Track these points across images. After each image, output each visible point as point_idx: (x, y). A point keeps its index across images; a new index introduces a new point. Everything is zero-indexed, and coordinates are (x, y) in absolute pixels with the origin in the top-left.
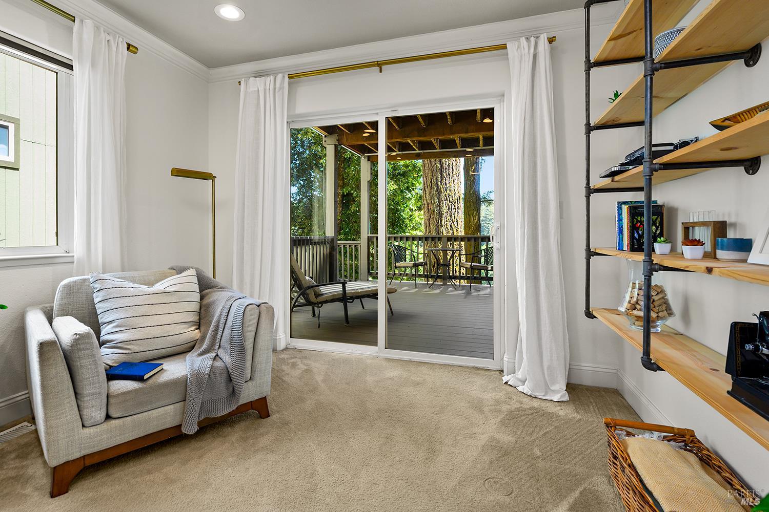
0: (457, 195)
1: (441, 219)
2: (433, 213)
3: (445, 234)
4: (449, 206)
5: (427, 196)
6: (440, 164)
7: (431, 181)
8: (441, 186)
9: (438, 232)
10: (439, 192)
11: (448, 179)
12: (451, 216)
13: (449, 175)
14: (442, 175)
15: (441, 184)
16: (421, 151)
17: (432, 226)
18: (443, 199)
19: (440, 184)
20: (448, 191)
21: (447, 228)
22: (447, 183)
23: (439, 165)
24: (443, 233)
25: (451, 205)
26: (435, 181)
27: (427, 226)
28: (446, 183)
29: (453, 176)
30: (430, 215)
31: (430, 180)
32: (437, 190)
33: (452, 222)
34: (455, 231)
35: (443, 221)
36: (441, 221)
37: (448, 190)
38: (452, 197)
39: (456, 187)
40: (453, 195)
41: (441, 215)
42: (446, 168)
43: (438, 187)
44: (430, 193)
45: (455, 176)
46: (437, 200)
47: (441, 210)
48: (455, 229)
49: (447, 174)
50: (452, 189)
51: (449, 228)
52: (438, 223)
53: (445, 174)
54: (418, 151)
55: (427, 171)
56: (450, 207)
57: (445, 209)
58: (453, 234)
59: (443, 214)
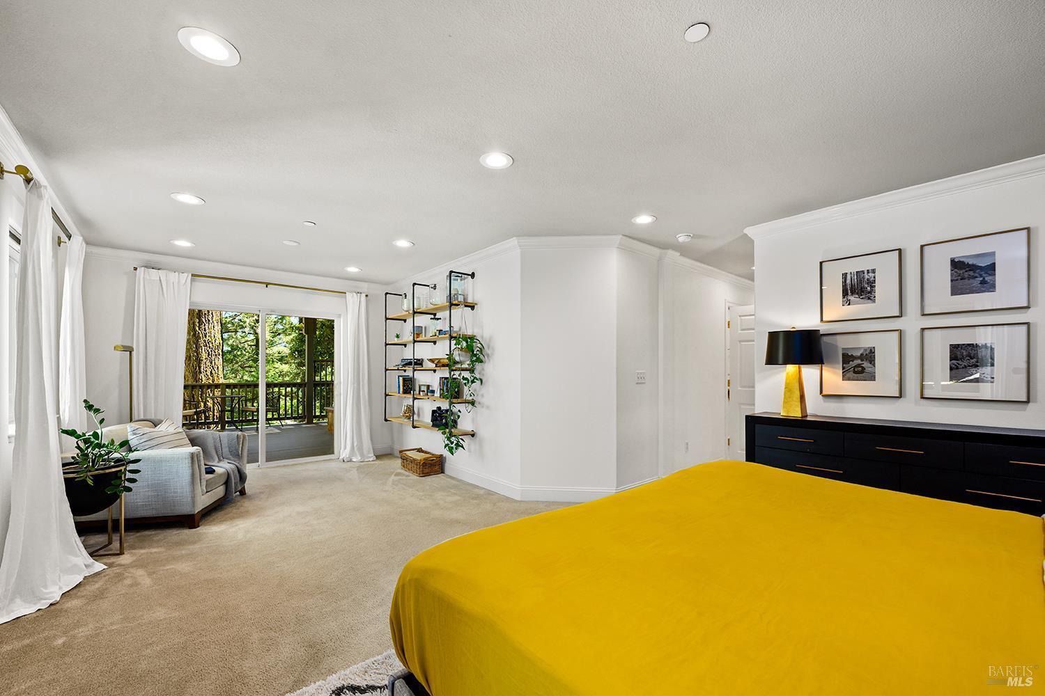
0: (218, 342)
1: (199, 365)
2: (189, 359)
3: (204, 381)
4: (209, 352)
8: (199, 331)
9: (196, 379)
10: (197, 338)
11: (208, 324)
12: (211, 363)
13: (209, 321)
14: (200, 320)
17: (188, 372)
18: (201, 345)
19: (197, 329)
20: (207, 337)
21: (206, 374)
22: (207, 328)
24: (201, 380)
25: (211, 351)
26: (192, 325)
28: (205, 329)
32: (195, 335)
33: (212, 368)
34: (216, 378)
35: (202, 368)
36: (200, 367)
40: (214, 342)
41: (199, 361)
42: (205, 314)
45: (215, 322)
46: (194, 346)
47: (200, 356)
48: (215, 376)
50: (212, 335)
51: (209, 374)
52: (197, 369)
53: (204, 320)
57: (204, 355)
58: (213, 381)
59: (202, 360)
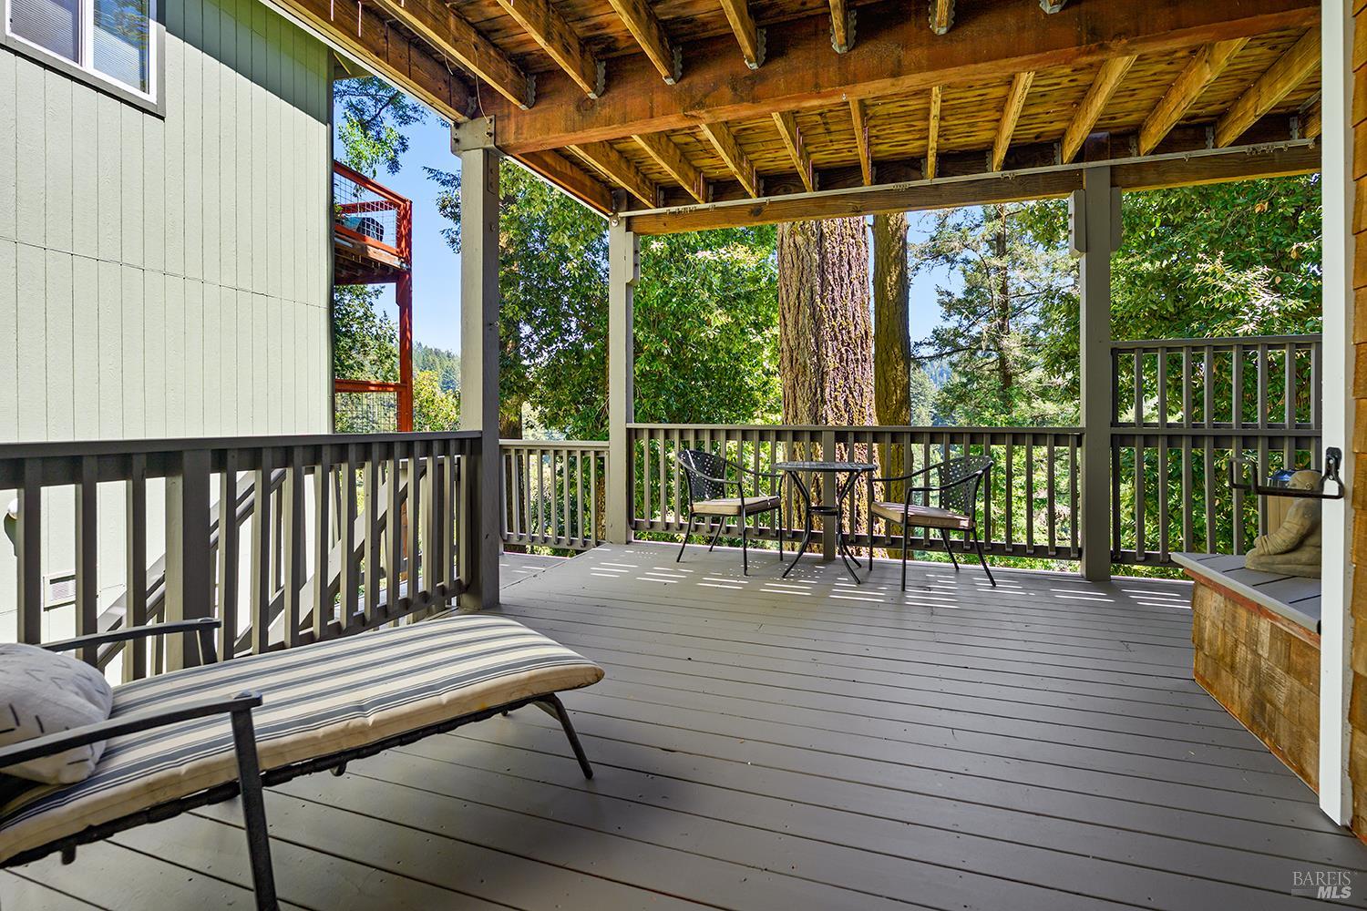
0: (861, 329)
1: (821, 384)
2: (801, 370)
3: (831, 423)
4: (842, 354)
5: (788, 332)
6: (820, 253)
7: (799, 294)
8: (823, 306)
9: (816, 417)
10: (817, 321)
11: (839, 288)
12: (846, 379)
13: (842, 279)
14: (823, 279)
15: (822, 302)
16: (764, 199)
17: (800, 404)
18: (826, 338)
19: (818, 301)
20: (839, 318)
21: (836, 407)
22: (837, 298)
23: (817, 257)
24: (826, 420)
25: (847, 351)
26: (808, 294)
27: (789, 401)
28: (833, 299)
29: (851, 282)
30: (797, 375)
31: (796, 293)
32: (813, 315)
33: (848, 392)
34: (856, 416)
35: (827, 390)
36: (823, 390)
37: (839, 315)
38: (849, 332)
39: (858, 309)
40: (852, 328)
41: (822, 375)
42: (834, 264)
43: (814, 309)
44: (796, 322)
45: (856, 282)
46: (812, 341)
47: (823, 363)
48: (855, 409)
49: (837, 276)
50: (849, 314)
51: (841, 406)
52: (815, 394)
53: (830, 278)
54: (755, 200)
55: (788, 272)
56: (845, 356)
57: (831, 362)
58: (851, 422)
59: (827, 374)
